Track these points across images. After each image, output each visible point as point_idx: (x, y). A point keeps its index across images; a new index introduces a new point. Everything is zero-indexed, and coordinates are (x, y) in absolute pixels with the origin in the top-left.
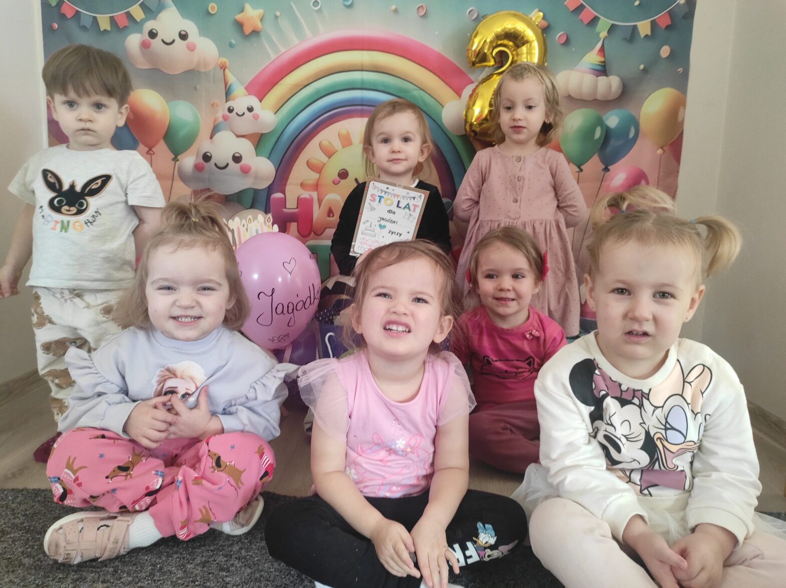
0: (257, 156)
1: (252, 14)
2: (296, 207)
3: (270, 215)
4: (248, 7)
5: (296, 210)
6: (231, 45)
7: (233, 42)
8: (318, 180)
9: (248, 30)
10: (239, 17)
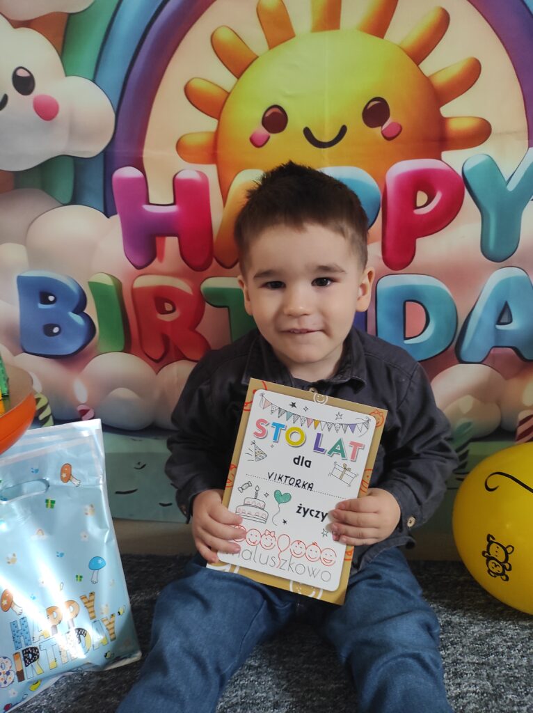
0: (66, 75)
2: (171, 201)
3: (116, 219)
5: (174, 209)
8: (216, 135)
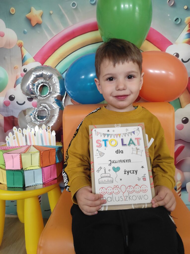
1: (36, 13)
4: (33, 9)
6: (25, 33)
7: (26, 30)
9: (34, 23)
10: (28, 15)
